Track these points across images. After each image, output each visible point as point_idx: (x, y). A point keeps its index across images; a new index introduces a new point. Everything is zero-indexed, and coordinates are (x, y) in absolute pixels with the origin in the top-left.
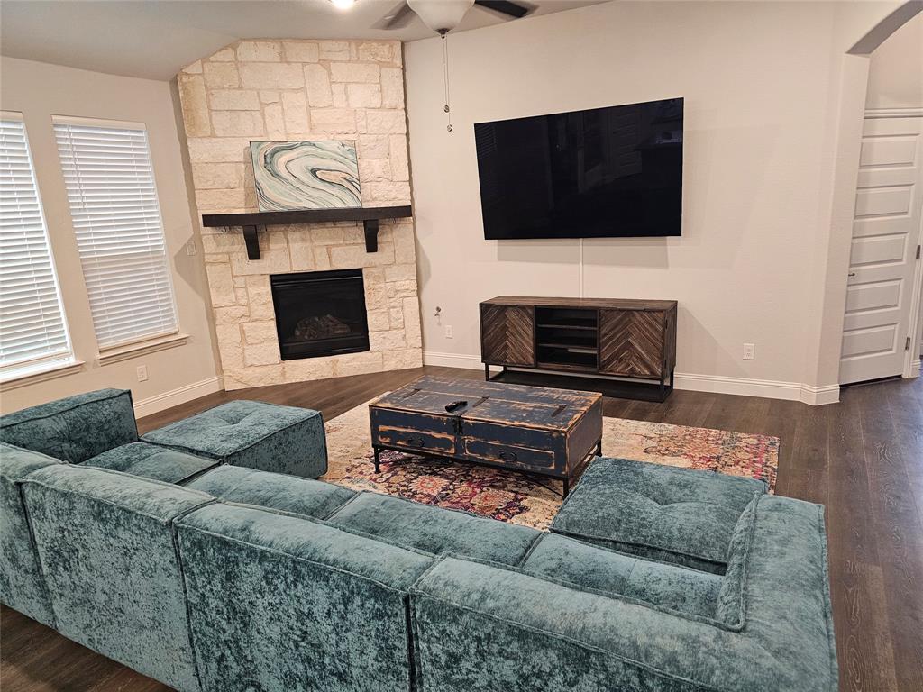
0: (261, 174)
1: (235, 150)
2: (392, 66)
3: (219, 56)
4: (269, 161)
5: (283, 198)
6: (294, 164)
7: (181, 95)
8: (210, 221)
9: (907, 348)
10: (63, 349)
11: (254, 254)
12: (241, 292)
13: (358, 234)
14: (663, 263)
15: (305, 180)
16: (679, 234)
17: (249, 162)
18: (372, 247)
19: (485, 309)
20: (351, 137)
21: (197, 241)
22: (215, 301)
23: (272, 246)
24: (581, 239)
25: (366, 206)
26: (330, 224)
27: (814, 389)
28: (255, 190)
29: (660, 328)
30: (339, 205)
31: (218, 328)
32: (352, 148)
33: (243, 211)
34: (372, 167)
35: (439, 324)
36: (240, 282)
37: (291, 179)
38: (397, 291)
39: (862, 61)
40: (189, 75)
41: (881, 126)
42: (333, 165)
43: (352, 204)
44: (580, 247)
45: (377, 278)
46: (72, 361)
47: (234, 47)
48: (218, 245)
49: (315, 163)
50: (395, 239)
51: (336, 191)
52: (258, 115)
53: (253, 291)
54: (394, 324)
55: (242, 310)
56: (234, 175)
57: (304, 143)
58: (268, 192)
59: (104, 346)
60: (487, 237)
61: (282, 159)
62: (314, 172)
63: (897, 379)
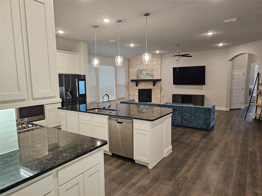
0: (139, 74)
1: (136, 70)
2: (160, 58)
3: (135, 57)
4: (141, 72)
5: (142, 77)
6: (144, 73)
7: (129, 62)
8: (132, 81)
9: (242, 104)
10: (114, 97)
11: (137, 86)
12: (134, 91)
13: (152, 83)
14: (202, 89)
15: (146, 75)
16: (205, 85)
17: (138, 72)
18: (154, 85)
19: (173, 95)
20: (153, 69)
21: (129, 83)
22: (130, 92)
23: (139, 85)
24: (189, 85)
25: (154, 79)
26: (148, 82)
27: (225, 108)
28: (138, 76)
29: (202, 98)
30: (150, 79)
31: (130, 97)
32: (153, 70)
33: (136, 79)
34: (155, 73)
35: (164, 98)
36: (134, 90)
37: (144, 75)
38: (157, 93)
39: (231, 62)
40: (131, 60)
41: (235, 70)
42: (150, 73)
43: (152, 79)
44: (189, 86)
45: (154, 90)
46: (115, 99)
47: (137, 56)
48: (132, 84)
49: (147, 72)
50: (158, 84)
51: (150, 77)
52: (139, 65)
53: (136, 91)
54: (156, 98)
55: (134, 94)
56: (135, 74)
57: (146, 69)
58: (140, 77)
59: (118, 97)
60: (174, 84)
61: (143, 72)
62: (147, 74)
63: (241, 109)
